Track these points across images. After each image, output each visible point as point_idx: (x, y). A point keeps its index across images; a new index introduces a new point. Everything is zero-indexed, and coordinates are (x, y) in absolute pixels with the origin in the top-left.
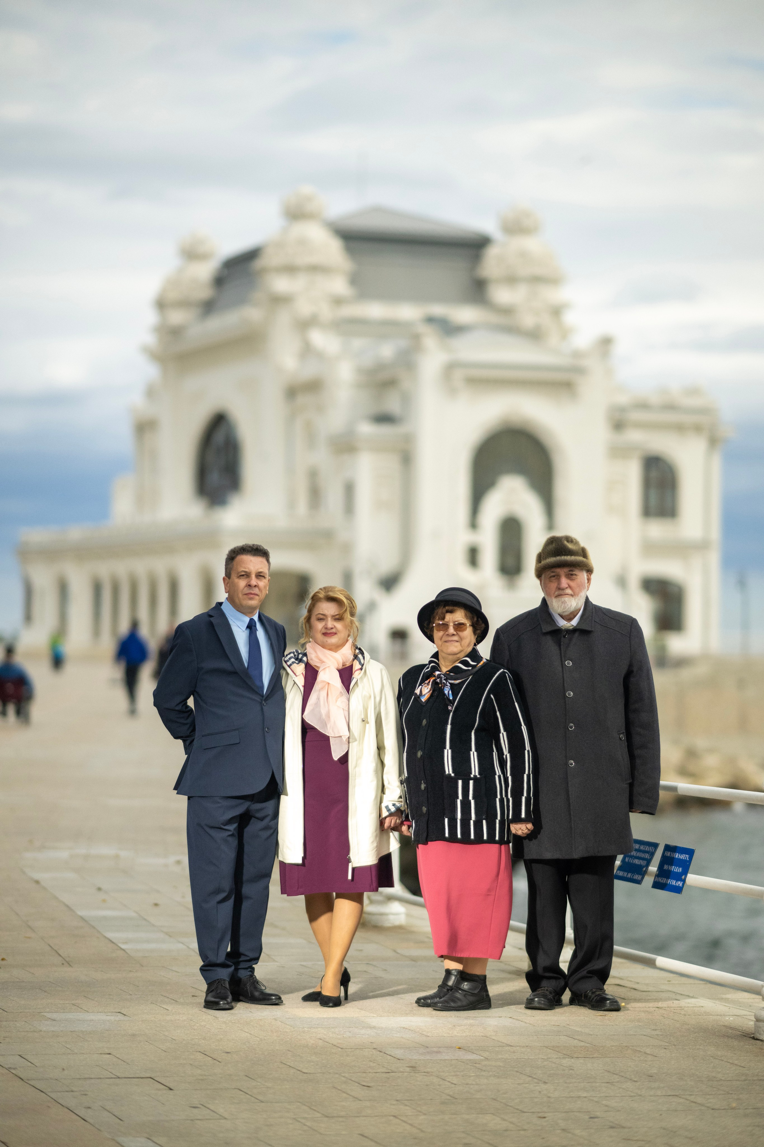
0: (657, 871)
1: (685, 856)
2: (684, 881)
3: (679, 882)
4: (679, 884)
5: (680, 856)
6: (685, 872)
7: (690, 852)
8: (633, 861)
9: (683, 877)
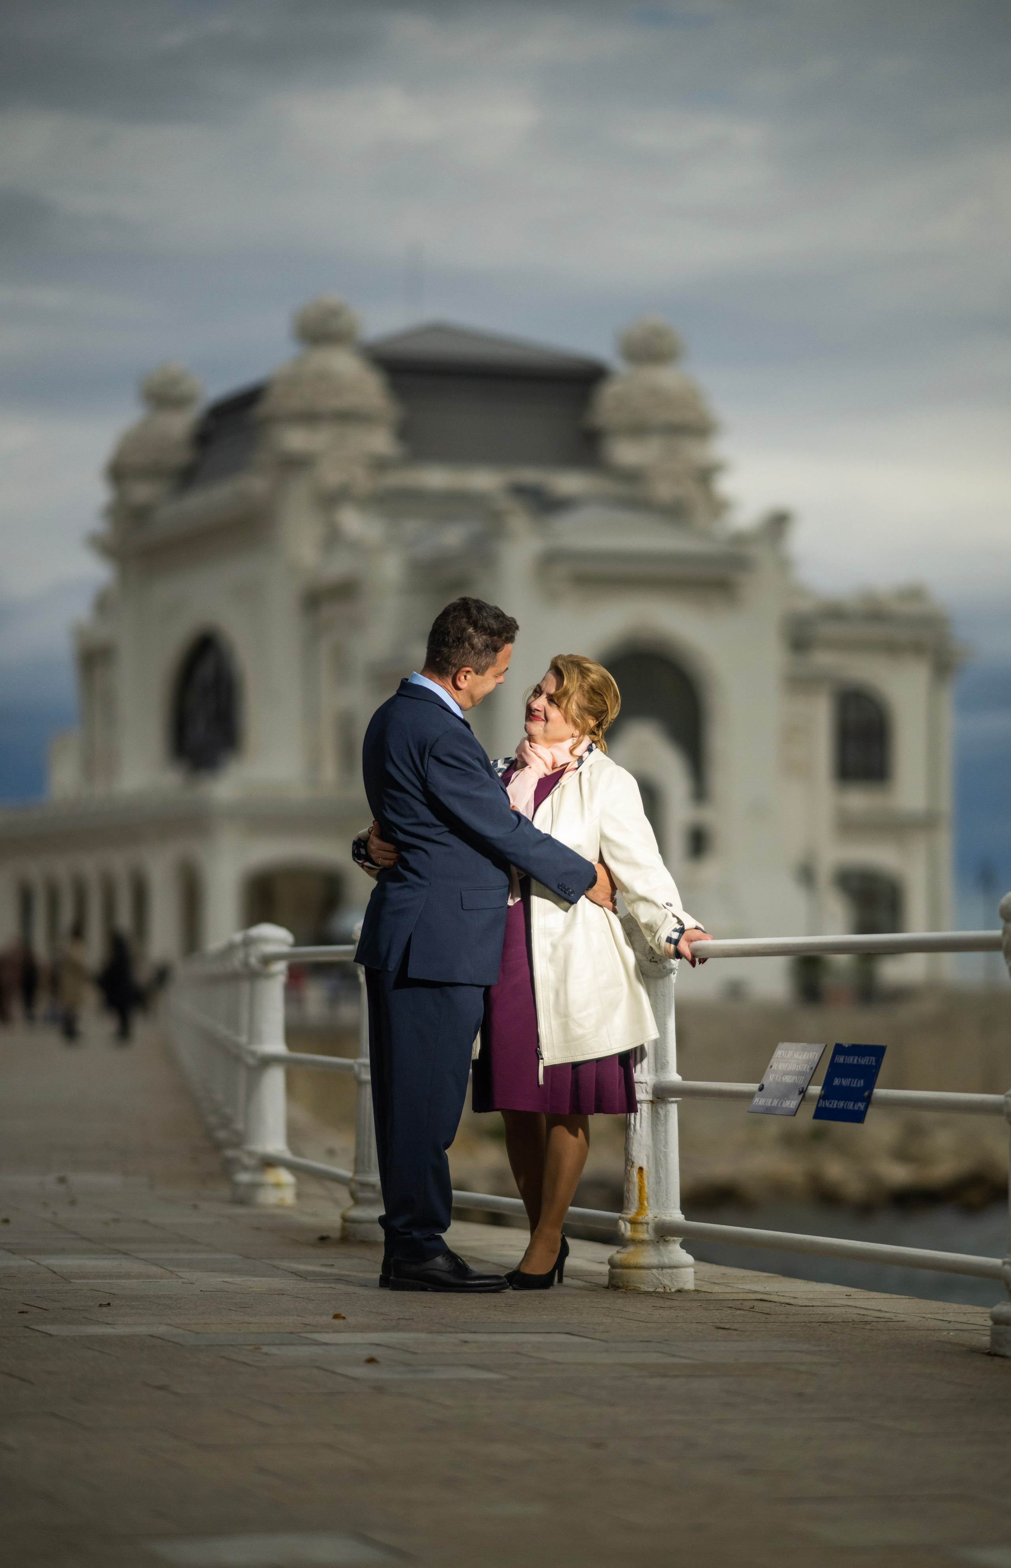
0: (822, 1090)
1: (869, 1060)
2: (868, 1100)
3: (860, 1104)
4: (859, 1107)
5: (861, 1059)
6: (870, 1085)
7: (878, 1052)
8: (781, 1079)
9: (866, 1094)
